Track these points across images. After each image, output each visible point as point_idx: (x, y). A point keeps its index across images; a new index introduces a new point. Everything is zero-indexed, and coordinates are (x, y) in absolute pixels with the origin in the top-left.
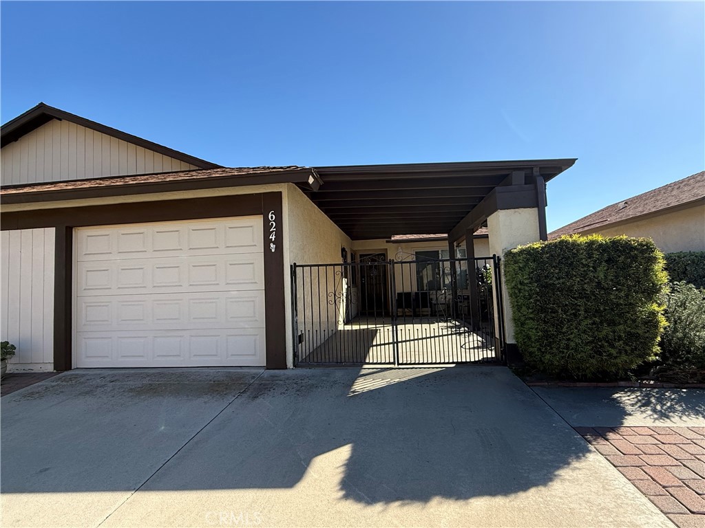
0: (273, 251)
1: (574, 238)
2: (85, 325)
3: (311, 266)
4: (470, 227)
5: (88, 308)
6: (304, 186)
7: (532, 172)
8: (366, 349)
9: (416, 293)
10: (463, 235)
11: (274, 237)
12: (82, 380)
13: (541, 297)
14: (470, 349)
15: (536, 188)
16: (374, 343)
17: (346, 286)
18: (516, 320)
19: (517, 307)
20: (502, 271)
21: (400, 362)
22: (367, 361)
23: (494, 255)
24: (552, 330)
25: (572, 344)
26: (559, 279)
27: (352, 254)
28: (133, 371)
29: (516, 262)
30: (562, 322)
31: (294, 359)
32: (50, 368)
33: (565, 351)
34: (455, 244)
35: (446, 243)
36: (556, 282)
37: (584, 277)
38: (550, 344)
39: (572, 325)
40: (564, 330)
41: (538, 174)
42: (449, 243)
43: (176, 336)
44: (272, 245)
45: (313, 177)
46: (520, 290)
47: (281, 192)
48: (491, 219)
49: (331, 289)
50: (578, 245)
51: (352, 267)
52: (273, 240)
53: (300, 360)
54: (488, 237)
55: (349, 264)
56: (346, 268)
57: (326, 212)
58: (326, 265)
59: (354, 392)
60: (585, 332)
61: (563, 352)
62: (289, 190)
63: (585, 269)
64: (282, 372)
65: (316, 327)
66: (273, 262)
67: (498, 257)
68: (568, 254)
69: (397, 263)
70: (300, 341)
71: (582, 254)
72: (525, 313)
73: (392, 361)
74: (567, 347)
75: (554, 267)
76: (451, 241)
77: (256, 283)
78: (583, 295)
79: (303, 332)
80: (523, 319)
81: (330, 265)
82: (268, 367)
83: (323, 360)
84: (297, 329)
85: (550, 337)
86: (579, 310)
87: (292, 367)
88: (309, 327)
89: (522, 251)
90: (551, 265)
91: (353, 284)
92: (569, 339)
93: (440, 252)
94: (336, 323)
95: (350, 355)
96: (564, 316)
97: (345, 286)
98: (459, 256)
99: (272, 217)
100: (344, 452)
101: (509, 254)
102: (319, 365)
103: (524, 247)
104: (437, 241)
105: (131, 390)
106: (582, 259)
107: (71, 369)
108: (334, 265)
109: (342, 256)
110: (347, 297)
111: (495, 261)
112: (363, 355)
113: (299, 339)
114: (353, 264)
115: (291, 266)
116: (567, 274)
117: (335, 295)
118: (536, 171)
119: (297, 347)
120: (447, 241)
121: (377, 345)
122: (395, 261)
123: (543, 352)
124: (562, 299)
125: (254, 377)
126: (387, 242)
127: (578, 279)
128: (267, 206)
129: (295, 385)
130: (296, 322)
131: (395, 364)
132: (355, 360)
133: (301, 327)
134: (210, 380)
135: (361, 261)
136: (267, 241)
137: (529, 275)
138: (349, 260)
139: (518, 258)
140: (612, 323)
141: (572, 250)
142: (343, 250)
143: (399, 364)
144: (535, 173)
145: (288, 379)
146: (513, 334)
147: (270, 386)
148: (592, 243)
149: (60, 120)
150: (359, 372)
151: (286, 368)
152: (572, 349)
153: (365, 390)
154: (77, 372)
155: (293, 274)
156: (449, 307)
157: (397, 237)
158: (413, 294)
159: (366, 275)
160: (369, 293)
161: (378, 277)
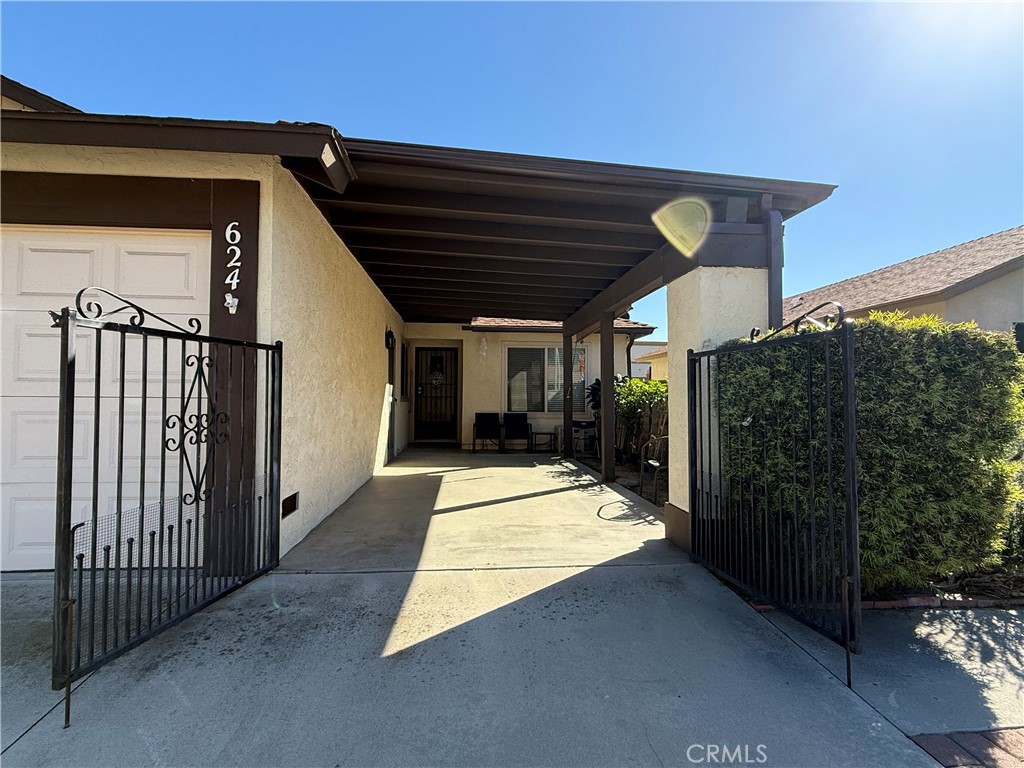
0: (233, 311)
4: (611, 308)
7: (761, 200)
9: (505, 414)
10: (597, 321)
11: (235, 281)
15: (768, 232)
17: (391, 399)
27: (403, 345)
34: (574, 338)
35: (560, 337)
37: (906, 400)
41: (770, 206)
42: (564, 338)
44: (229, 298)
45: (334, 150)
47: (257, 184)
52: (234, 287)
56: (392, 367)
57: (361, 256)
62: (278, 180)
63: (911, 384)
66: (230, 334)
76: (567, 334)
91: (402, 396)
93: (546, 351)
94: (370, 462)
97: (388, 399)
99: (233, 237)
104: (543, 333)
109: (387, 345)
118: (767, 200)
120: (562, 334)
126: (464, 328)
128: (221, 209)
135: (417, 358)
136: (218, 289)
138: (398, 355)
140: (941, 495)
141: (891, 343)
142: (389, 335)
144: (766, 204)
148: (921, 333)
156: (556, 439)
157: (481, 321)
158: (501, 416)
159: (424, 382)
160: (428, 411)
161: (444, 387)
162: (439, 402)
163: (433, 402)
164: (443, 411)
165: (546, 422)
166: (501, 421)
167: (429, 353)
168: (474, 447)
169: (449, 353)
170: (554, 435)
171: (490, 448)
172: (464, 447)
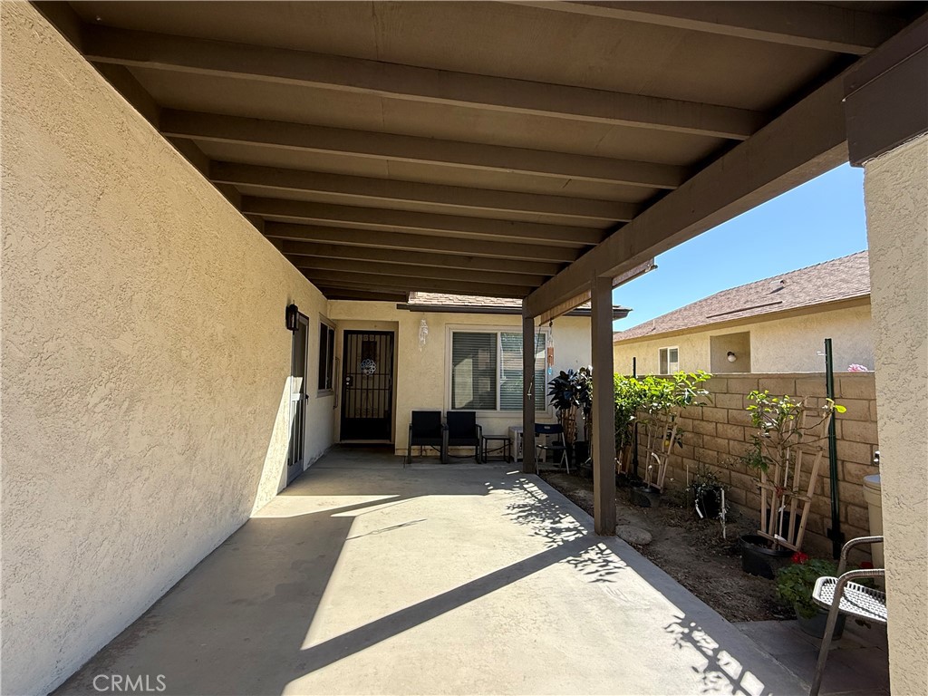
9: (448, 413)
42: (524, 321)
93: (499, 336)
109: (288, 326)
120: (520, 317)
126: (399, 307)
138: (314, 337)
142: (293, 311)
156: (511, 444)
157: (421, 298)
158: (444, 415)
159: (353, 371)
160: (358, 406)
161: (377, 377)
162: (370, 395)
163: (364, 395)
164: (376, 406)
165: (498, 423)
166: (444, 420)
167: (360, 336)
168: (409, 452)
169: (384, 337)
170: (508, 440)
171: (429, 453)
172: (398, 453)
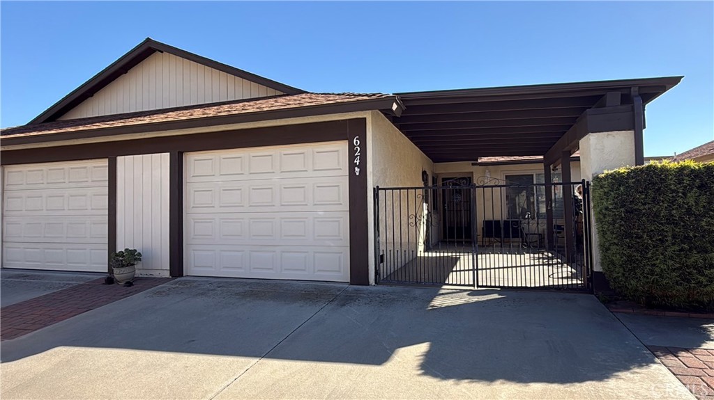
0: (357, 174)
1: (662, 164)
2: (193, 238)
3: (393, 189)
4: (567, 149)
5: (196, 224)
6: (388, 113)
7: (630, 91)
8: (446, 274)
9: (505, 221)
10: (559, 158)
11: (358, 161)
12: (195, 284)
13: (625, 222)
14: (558, 278)
15: (633, 110)
16: (454, 269)
18: (601, 246)
19: (602, 233)
20: (591, 197)
21: (480, 284)
22: (447, 282)
23: (584, 180)
24: (637, 255)
25: (657, 270)
26: (645, 204)
27: (433, 178)
28: (233, 280)
29: (601, 187)
30: (647, 248)
31: (376, 276)
32: (167, 274)
33: (649, 276)
34: (552, 167)
36: (642, 207)
37: (672, 203)
38: (634, 269)
39: (657, 250)
40: (649, 255)
41: (637, 93)
42: (545, 166)
43: (268, 252)
44: (357, 169)
45: (397, 104)
46: (605, 216)
47: (365, 118)
48: (582, 142)
49: (412, 212)
50: (667, 170)
51: (434, 190)
52: (358, 164)
53: (382, 278)
54: (579, 160)
55: (430, 188)
56: (426, 192)
57: (407, 134)
58: (408, 189)
59: (432, 306)
60: (671, 258)
61: (647, 278)
62: (373, 116)
63: (674, 195)
64: (365, 287)
65: (397, 247)
66: (357, 184)
67: (588, 182)
68: (655, 179)
69: (478, 187)
70: (382, 261)
71: (671, 179)
72: (609, 239)
73: (471, 283)
74: (652, 273)
75: (640, 192)
76: (547, 163)
77: (341, 204)
78: (670, 220)
79: (385, 253)
80: (607, 244)
81: (412, 188)
82: (351, 283)
83: (404, 279)
84: (379, 249)
85: (634, 262)
86: (666, 236)
87: (374, 284)
88: (390, 247)
89: (607, 176)
90: (637, 190)
91: (434, 208)
92: (654, 265)
93: (534, 176)
95: (430, 277)
96: (650, 242)
97: (426, 212)
98: (555, 180)
99: (357, 143)
100: (424, 347)
101: (596, 178)
102: (399, 283)
103: (610, 172)
104: (531, 164)
105: (237, 294)
106: (670, 185)
107: (182, 276)
108: (415, 188)
109: (423, 180)
110: (427, 221)
111: (584, 186)
112: (442, 278)
113: (380, 259)
114: (435, 188)
115: (374, 189)
116: (654, 199)
117: (416, 217)
118: (634, 91)
119: (379, 266)
120: (543, 164)
121: (456, 271)
122: (477, 185)
123: (627, 278)
124: (648, 225)
125: (339, 290)
126: (473, 164)
127: (666, 205)
128: (352, 131)
129: (378, 299)
130: (379, 242)
131: (474, 286)
132: (435, 281)
133: (382, 247)
134: (302, 291)
135: (443, 184)
136: (352, 166)
137: (613, 200)
138: (430, 184)
139: (604, 183)
141: (660, 175)
142: (424, 173)
143: (478, 286)
144: (632, 93)
145: (370, 293)
146: (600, 261)
147: (355, 298)
148: (684, 168)
149: (162, 52)
150: (439, 290)
151: (369, 285)
152: (656, 275)
153: (444, 306)
154: (188, 278)
155: (376, 196)
156: (543, 238)
157: (485, 159)
158: (502, 222)
159: (448, 201)
163: (455, 214)
166: (502, 226)
167: (451, 181)
169: (465, 180)
170: (541, 235)
